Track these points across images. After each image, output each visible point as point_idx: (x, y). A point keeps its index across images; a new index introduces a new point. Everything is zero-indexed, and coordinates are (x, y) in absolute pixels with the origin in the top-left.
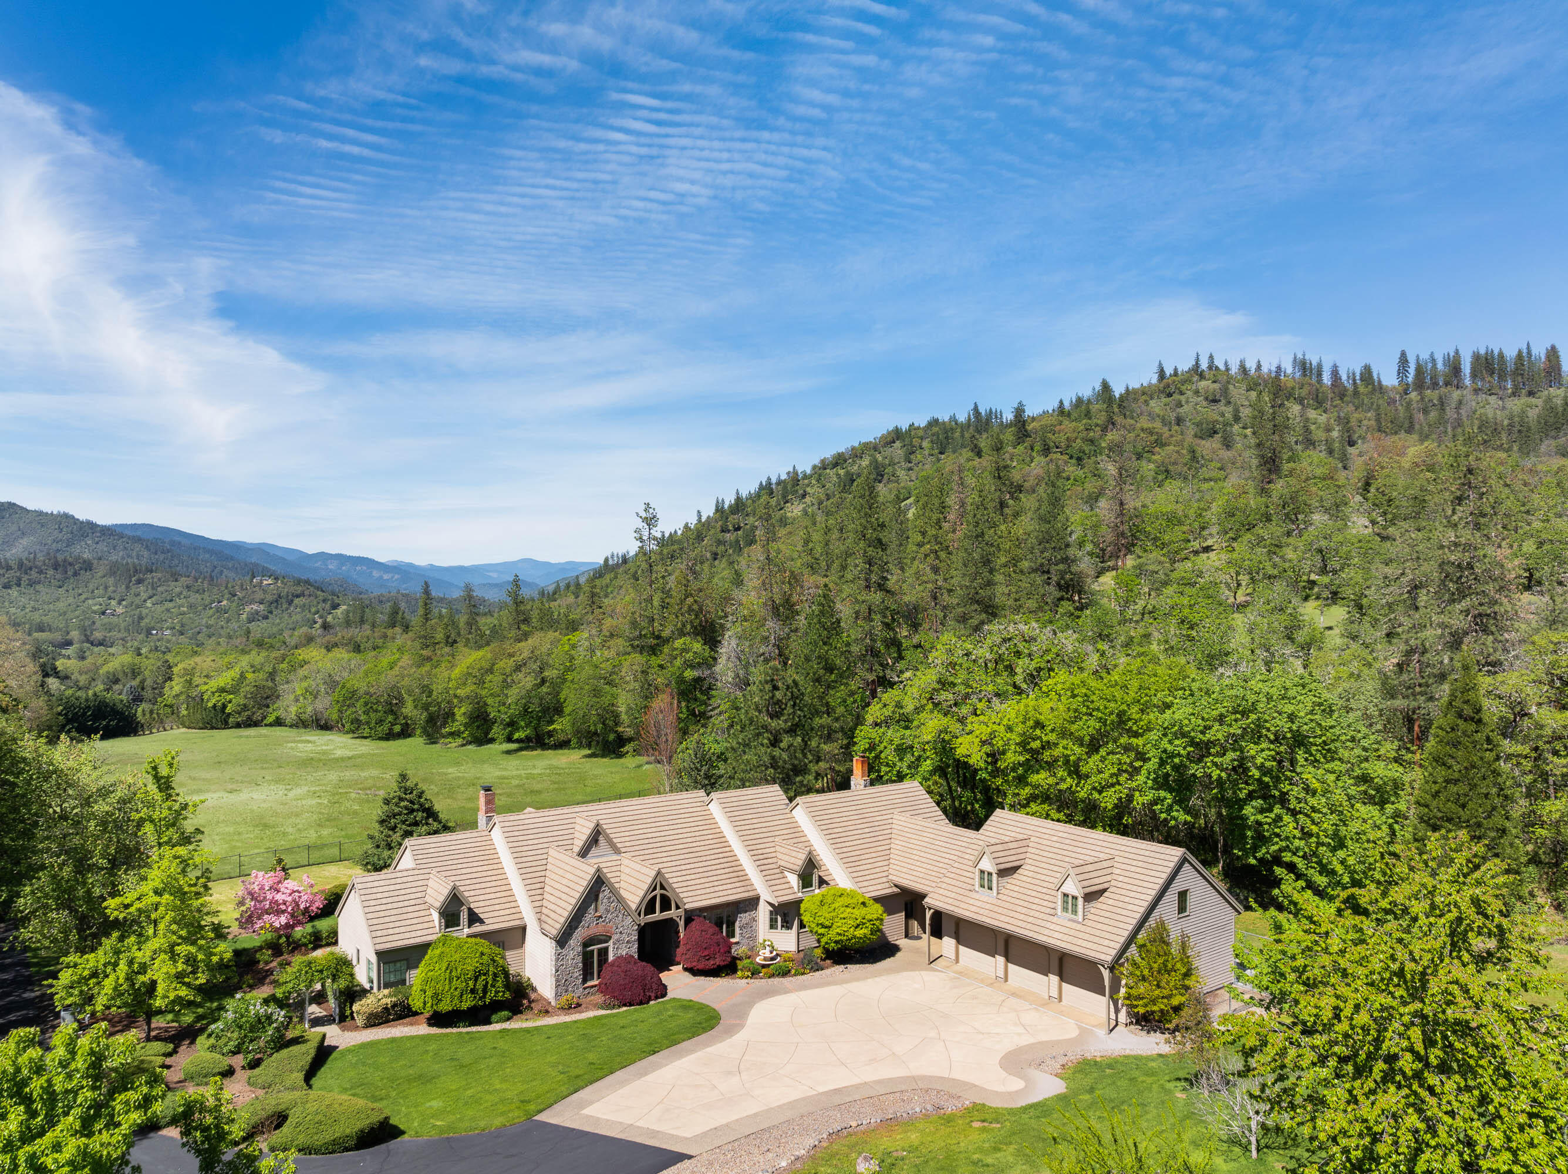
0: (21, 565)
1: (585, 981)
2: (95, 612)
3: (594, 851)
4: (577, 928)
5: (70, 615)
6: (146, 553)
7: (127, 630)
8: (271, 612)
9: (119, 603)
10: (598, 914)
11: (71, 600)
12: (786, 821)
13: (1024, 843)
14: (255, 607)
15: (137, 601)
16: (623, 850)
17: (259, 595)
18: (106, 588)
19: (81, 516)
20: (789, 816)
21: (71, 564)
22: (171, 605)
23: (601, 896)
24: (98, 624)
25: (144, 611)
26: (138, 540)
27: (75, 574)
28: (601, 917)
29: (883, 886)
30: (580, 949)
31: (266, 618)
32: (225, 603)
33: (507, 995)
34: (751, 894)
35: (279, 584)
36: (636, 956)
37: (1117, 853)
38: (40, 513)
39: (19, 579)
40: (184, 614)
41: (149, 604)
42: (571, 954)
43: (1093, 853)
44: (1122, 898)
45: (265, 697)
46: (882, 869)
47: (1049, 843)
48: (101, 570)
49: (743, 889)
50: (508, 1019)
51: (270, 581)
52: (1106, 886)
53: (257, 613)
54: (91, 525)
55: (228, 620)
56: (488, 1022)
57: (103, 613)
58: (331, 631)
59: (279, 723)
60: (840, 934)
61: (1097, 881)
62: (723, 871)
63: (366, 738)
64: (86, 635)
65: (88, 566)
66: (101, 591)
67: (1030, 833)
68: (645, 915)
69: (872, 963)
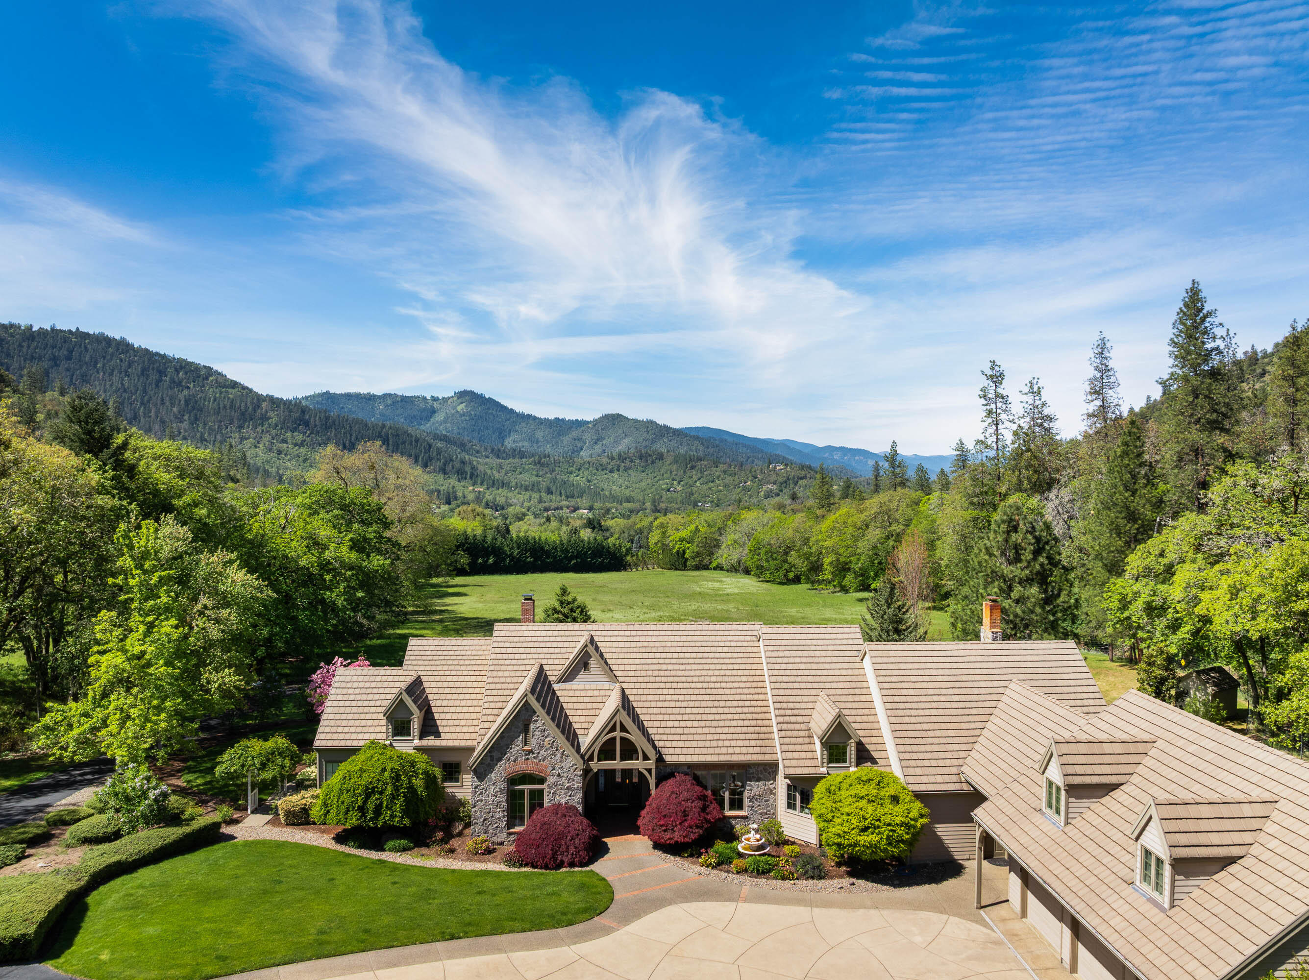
0: (620, 455)
1: (510, 825)
2: (663, 490)
3: (582, 675)
4: (500, 760)
5: (648, 491)
6: (701, 448)
7: (682, 503)
8: (781, 491)
9: (679, 483)
10: (527, 748)
11: (649, 481)
12: (850, 672)
13: (1141, 748)
14: (770, 487)
15: (690, 482)
16: (621, 679)
17: (773, 478)
18: (671, 472)
19: (661, 422)
20: (857, 666)
21: (650, 455)
22: (712, 484)
23: (532, 726)
24: (664, 499)
25: (694, 489)
26: (697, 438)
27: (653, 462)
28: (531, 752)
29: (947, 779)
30: (504, 785)
31: (778, 495)
32: (749, 483)
33: (407, 822)
34: (767, 757)
35: (788, 469)
36: (580, 808)
37: (1286, 793)
38: (636, 421)
39: (619, 466)
40: (720, 491)
41: (698, 484)
42: (492, 790)
43: (1243, 785)
44: (1259, 884)
45: (711, 546)
46: (956, 755)
47: (1179, 754)
48: (669, 459)
49: (757, 750)
50: (405, 850)
51: (782, 467)
52: (1235, 851)
53: (771, 491)
54: (666, 428)
55: (750, 497)
56: (379, 847)
57: (669, 490)
58: (799, 501)
59: (719, 568)
60: (839, 835)
61: (1215, 839)
62: (741, 723)
63: (767, 581)
64: (655, 506)
65: (661, 457)
66: (668, 474)
67: (1159, 732)
68: (599, 760)
69: (895, 886)
